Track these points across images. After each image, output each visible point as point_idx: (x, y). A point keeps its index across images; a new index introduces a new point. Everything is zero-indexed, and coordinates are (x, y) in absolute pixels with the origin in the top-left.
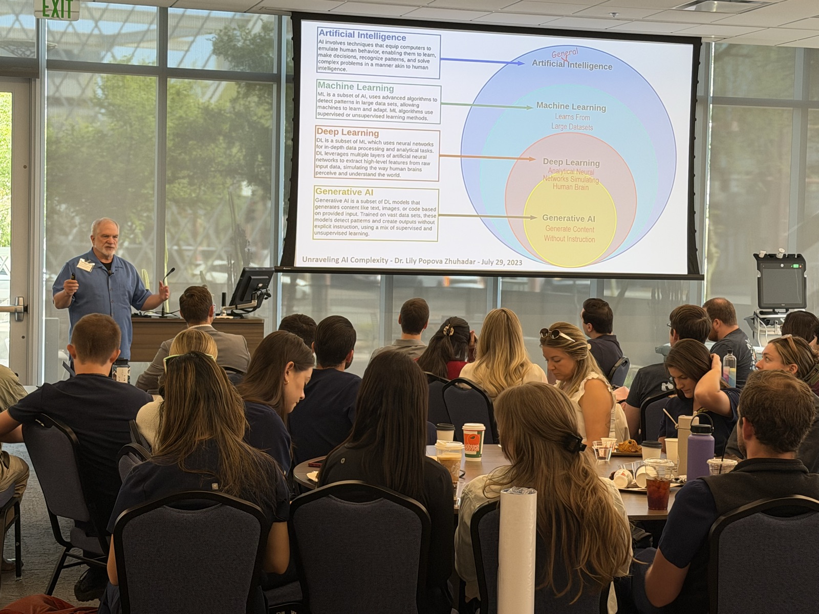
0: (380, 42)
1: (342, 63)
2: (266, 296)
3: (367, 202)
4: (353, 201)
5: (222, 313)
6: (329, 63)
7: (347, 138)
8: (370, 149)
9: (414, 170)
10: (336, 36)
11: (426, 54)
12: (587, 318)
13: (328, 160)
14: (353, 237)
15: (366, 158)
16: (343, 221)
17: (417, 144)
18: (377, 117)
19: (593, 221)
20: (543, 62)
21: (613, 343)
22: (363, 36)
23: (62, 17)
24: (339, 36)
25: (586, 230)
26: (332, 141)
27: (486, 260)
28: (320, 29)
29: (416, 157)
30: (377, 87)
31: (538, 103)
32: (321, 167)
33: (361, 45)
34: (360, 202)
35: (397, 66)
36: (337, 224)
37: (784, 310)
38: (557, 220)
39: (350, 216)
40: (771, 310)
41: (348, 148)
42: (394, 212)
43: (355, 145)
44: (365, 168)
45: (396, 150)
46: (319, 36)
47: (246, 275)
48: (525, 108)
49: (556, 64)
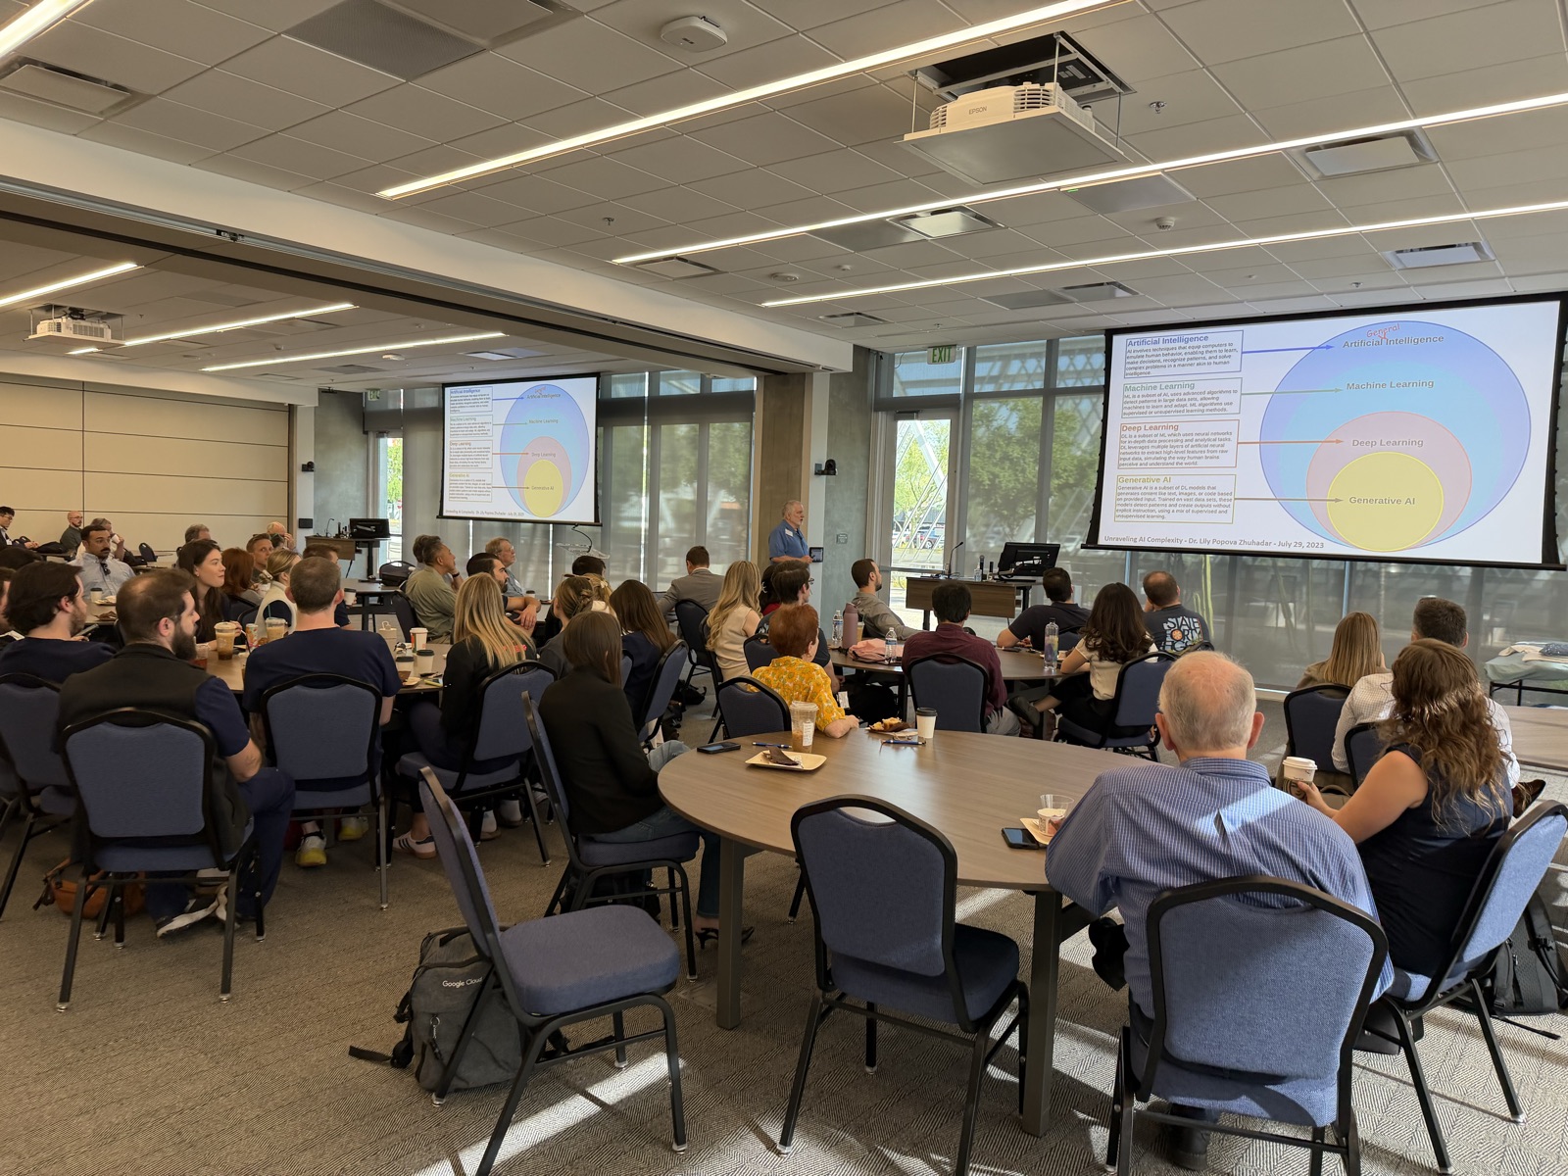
0: (1183, 344)
1: (1147, 368)
3: (1164, 488)
4: (1151, 488)
6: (1136, 369)
7: (1149, 432)
8: (1170, 441)
9: (1211, 458)
10: (1143, 345)
11: (1227, 350)
13: (1131, 453)
14: (1151, 519)
15: (1165, 449)
16: (1141, 505)
17: (1215, 434)
18: (1177, 412)
19: (1412, 503)
20: (1355, 343)
22: (1167, 341)
24: (1146, 344)
26: (1135, 436)
27: (1284, 542)
28: (1129, 341)
29: (1213, 446)
30: (1179, 386)
31: (1349, 385)
32: (1124, 459)
33: (1165, 349)
34: (1158, 488)
35: (1199, 364)
36: (1136, 508)
38: (1366, 503)
39: (1149, 501)
41: (1149, 441)
42: (1190, 497)
43: (1155, 439)
44: (1164, 458)
45: (1194, 440)
46: (1128, 347)
48: (1333, 391)
49: (1371, 344)
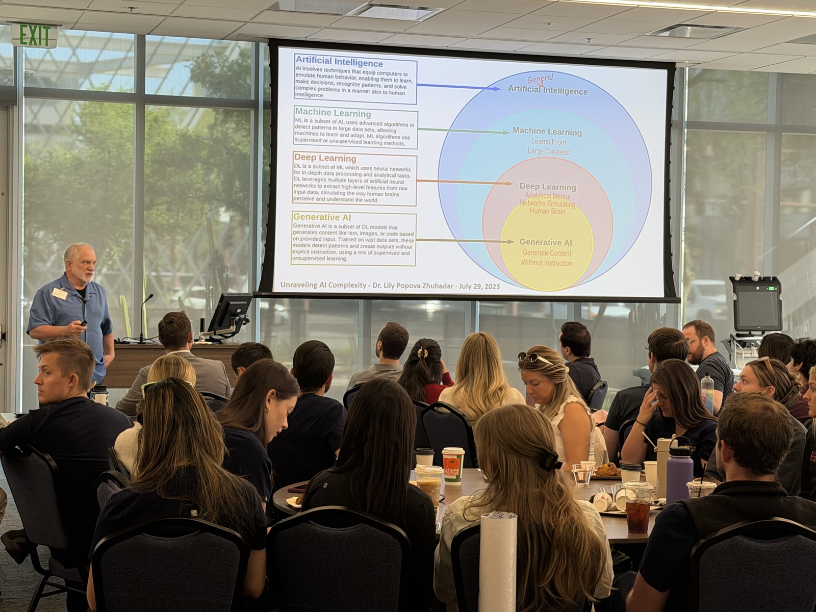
0: (357, 68)
1: (319, 89)
2: (244, 322)
3: (345, 227)
4: (331, 226)
5: (200, 339)
6: (307, 89)
7: (324, 163)
8: (347, 174)
9: (391, 195)
10: (313, 62)
11: (402, 80)
12: (565, 342)
13: (306, 186)
14: (331, 262)
15: (343, 183)
16: (321, 246)
17: (394, 169)
18: (354, 142)
19: (570, 244)
20: (519, 87)
21: (591, 366)
22: (340, 62)
23: (40, 44)
24: (316, 62)
25: (564, 254)
26: (310, 167)
27: (464, 284)
28: (297, 56)
29: (393, 182)
30: (354, 113)
31: (514, 128)
32: (299, 193)
33: (338, 71)
34: (338, 227)
35: (374, 92)
36: (315, 249)
37: (760, 333)
38: (534, 244)
39: (328, 241)
40: (747, 333)
41: (326, 173)
42: (372, 237)
43: (332, 171)
44: (342, 193)
45: (373, 175)
46: (296, 63)
47: (225, 301)
48: (501, 133)
49: (532, 90)
